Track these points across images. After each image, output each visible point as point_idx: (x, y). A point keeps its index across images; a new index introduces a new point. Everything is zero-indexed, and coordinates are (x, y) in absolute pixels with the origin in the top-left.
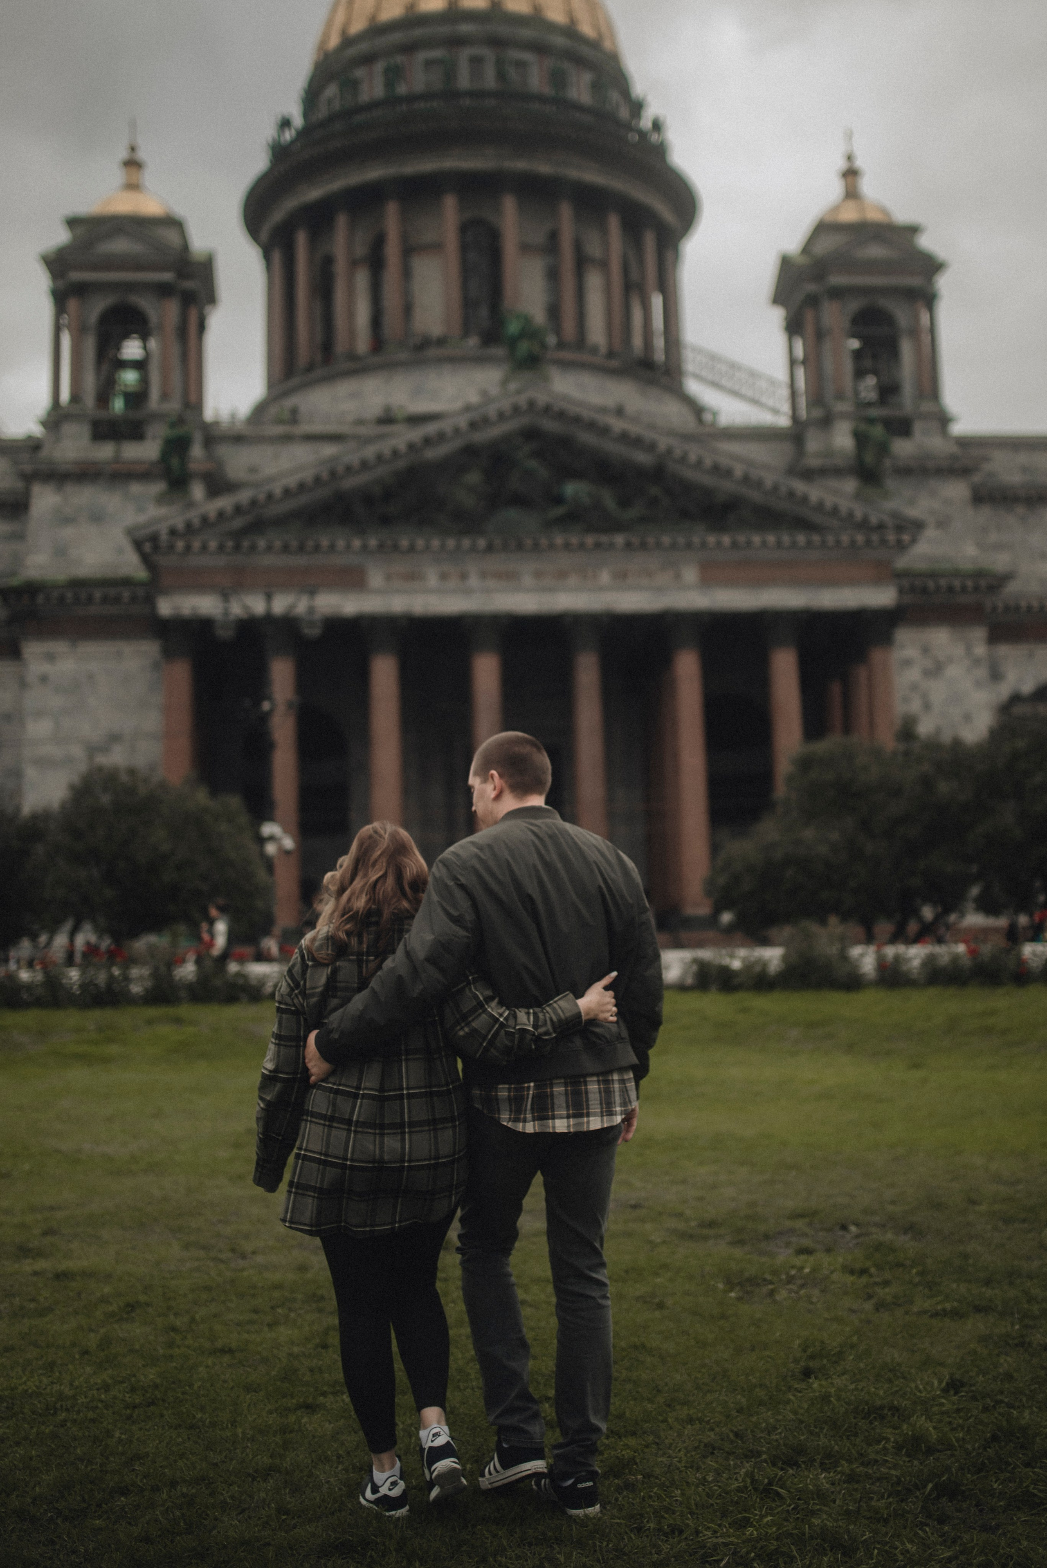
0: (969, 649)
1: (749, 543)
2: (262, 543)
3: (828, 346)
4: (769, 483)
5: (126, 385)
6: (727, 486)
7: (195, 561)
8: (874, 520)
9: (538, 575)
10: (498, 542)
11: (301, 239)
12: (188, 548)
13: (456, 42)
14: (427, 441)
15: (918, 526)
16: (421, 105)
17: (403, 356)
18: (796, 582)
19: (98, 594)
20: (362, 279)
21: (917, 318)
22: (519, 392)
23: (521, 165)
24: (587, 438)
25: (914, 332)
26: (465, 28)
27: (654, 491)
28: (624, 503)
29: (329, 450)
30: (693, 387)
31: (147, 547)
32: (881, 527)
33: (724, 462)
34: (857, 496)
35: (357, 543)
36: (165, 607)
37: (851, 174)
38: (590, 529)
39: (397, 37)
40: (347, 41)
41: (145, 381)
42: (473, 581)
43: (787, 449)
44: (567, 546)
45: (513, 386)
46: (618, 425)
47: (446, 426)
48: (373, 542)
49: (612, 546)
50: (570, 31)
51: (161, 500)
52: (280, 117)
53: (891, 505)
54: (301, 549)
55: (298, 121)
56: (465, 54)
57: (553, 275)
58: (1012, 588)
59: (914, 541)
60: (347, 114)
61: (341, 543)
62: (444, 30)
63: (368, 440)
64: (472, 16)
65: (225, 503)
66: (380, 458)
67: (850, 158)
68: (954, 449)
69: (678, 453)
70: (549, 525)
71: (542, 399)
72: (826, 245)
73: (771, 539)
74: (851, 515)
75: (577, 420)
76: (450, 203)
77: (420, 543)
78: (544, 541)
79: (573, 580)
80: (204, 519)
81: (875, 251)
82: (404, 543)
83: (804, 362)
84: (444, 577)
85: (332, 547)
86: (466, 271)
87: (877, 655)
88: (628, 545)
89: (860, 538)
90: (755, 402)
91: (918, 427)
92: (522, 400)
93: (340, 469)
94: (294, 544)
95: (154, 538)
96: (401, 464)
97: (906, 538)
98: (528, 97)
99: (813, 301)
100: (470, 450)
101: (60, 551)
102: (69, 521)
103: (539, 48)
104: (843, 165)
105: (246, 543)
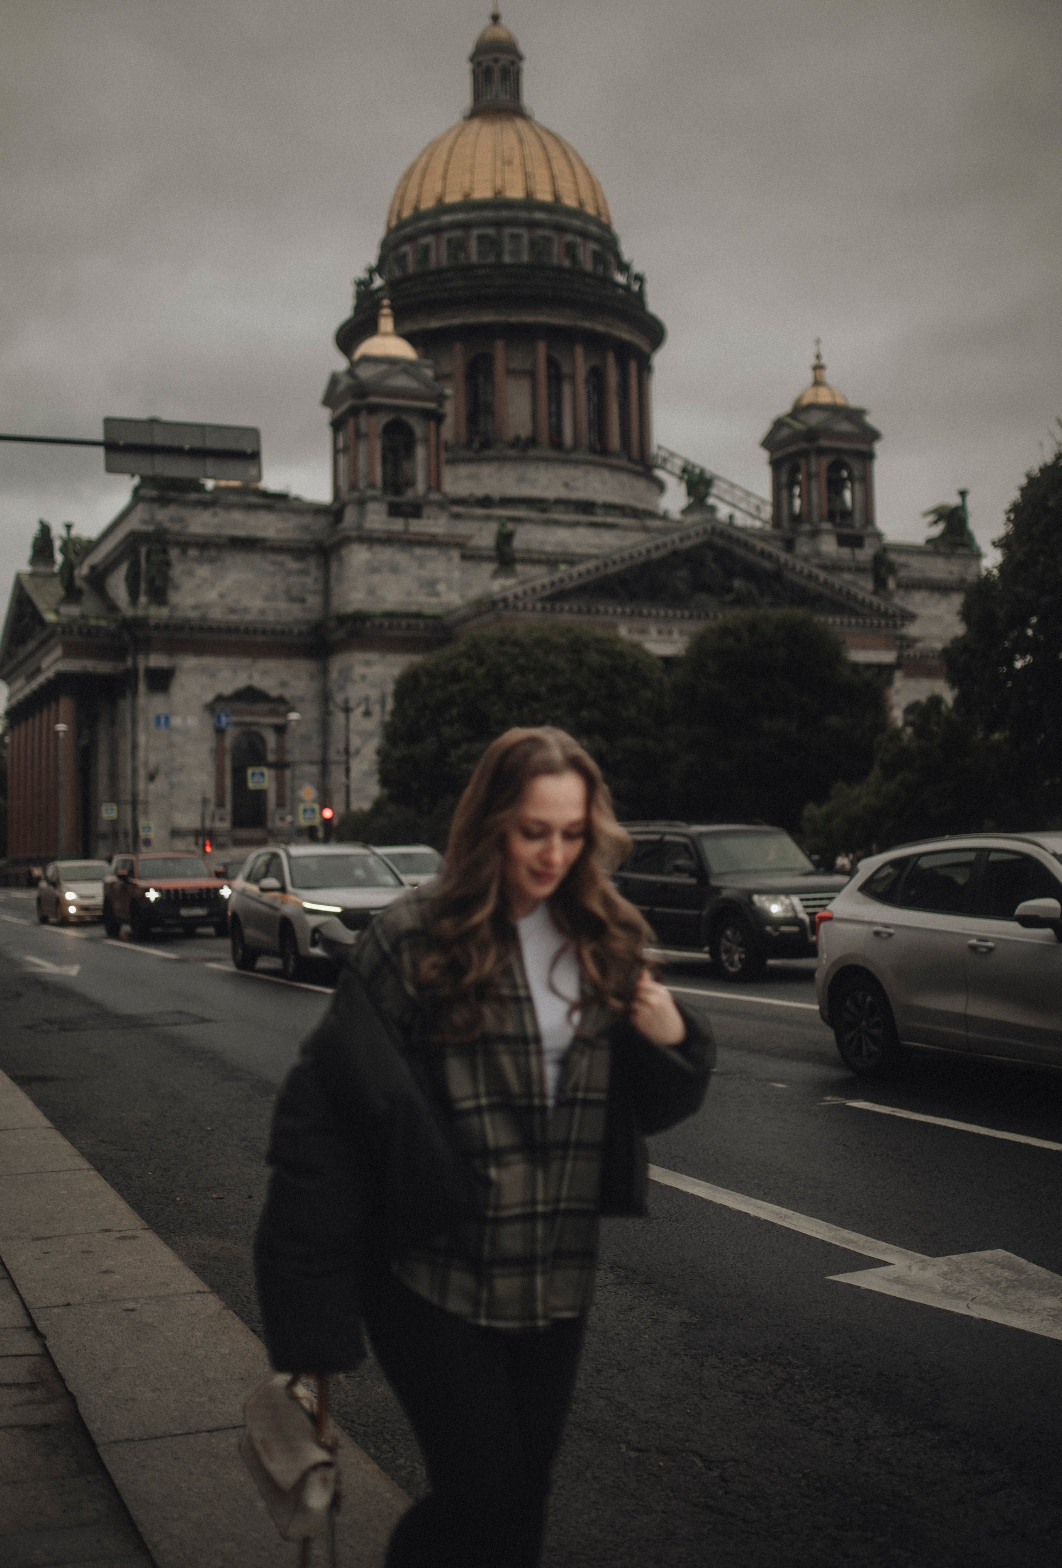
2: (566, 607)
3: (814, 484)
4: (837, 586)
6: (812, 585)
8: (890, 611)
10: (696, 614)
12: (525, 608)
13: (533, 225)
15: (912, 615)
17: (512, 453)
19: (404, 623)
21: (865, 471)
23: (587, 324)
24: (740, 551)
26: (539, 216)
27: (777, 587)
28: (762, 593)
32: (894, 616)
34: (874, 591)
35: (619, 610)
37: (818, 368)
39: (488, 214)
40: (444, 208)
42: (676, 636)
48: (628, 610)
50: (597, 220)
53: (894, 601)
54: (589, 612)
59: (909, 625)
61: (610, 609)
62: (524, 215)
64: (542, 207)
67: (818, 357)
70: (723, 604)
72: (815, 419)
73: (838, 620)
74: (878, 609)
77: (654, 612)
78: (720, 615)
81: (845, 427)
82: (645, 611)
84: (660, 632)
85: (606, 612)
89: (883, 622)
91: (866, 540)
92: (709, 527)
94: (584, 608)
96: (642, 560)
97: (906, 623)
98: (585, 274)
99: (804, 453)
100: (675, 553)
101: (371, 592)
102: (375, 570)
103: (585, 235)
104: (813, 361)
105: (558, 606)
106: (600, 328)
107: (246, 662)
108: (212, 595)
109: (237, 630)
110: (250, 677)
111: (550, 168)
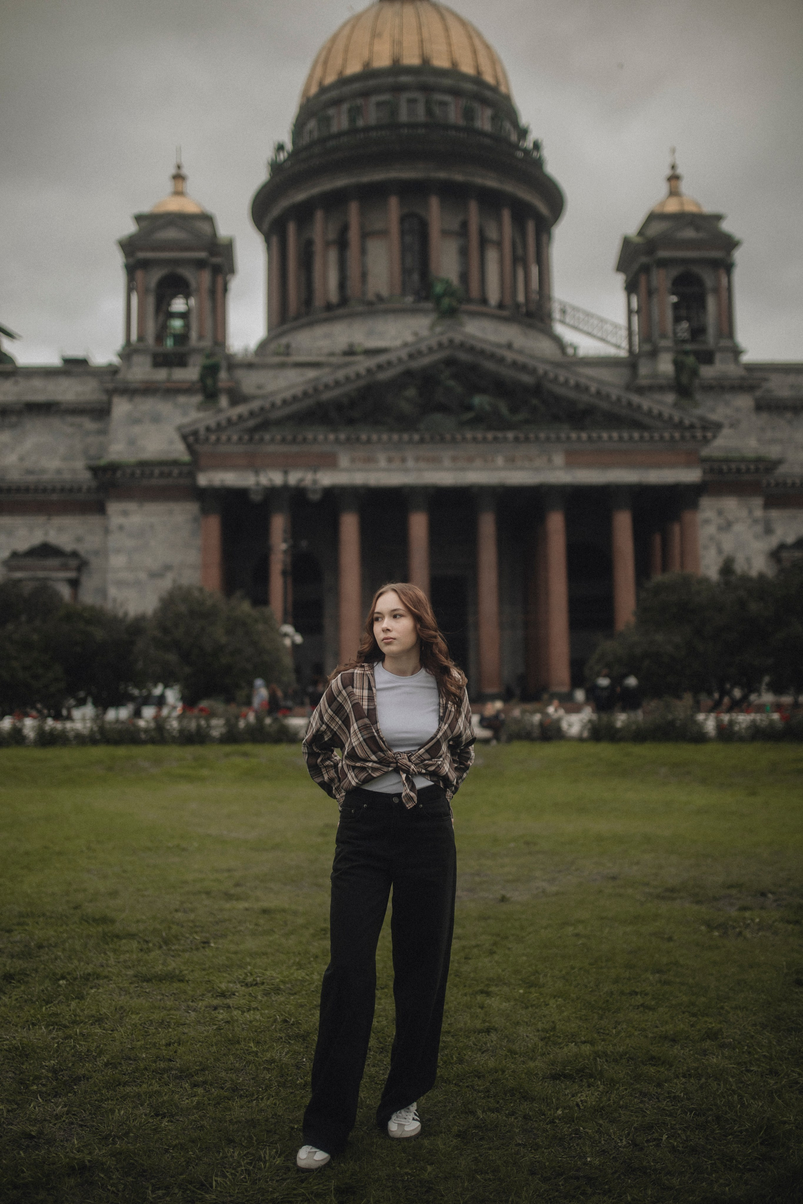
0: (750, 512)
1: (600, 438)
2: (267, 437)
3: (655, 300)
4: (614, 397)
5: (174, 329)
6: (585, 398)
7: (223, 449)
8: (687, 422)
9: (454, 459)
10: (427, 436)
11: (292, 228)
12: (218, 440)
13: (398, 89)
14: (380, 367)
15: (718, 426)
16: (374, 134)
17: (360, 308)
18: (632, 465)
19: (157, 471)
20: (333, 255)
21: (718, 280)
22: (442, 334)
23: (442, 175)
24: (490, 365)
25: (716, 291)
26: (404, 79)
27: (535, 402)
28: (514, 410)
29: (311, 374)
30: (559, 329)
31: (191, 439)
32: (692, 426)
33: (583, 381)
34: (675, 405)
35: (332, 437)
36: (203, 480)
37: (673, 179)
38: (490, 428)
39: (357, 86)
40: (323, 90)
41: (187, 326)
42: (410, 463)
43: (625, 372)
44: (475, 440)
45: (438, 329)
46: (510, 356)
47: (392, 357)
48: (342, 436)
49: (505, 439)
50: (478, 80)
51: (200, 407)
52: (276, 143)
53: (699, 412)
54: (294, 441)
55: (289, 147)
56: (404, 97)
57: (464, 252)
58: (782, 469)
59: (714, 437)
60: (323, 140)
61: (321, 437)
62: (390, 80)
63: (339, 367)
64: (408, 70)
65: (242, 409)
66: (348, 379)
67: (673, 167)
68: (742, 372)
69: (551, 375)
70: (462, 424)
71: (458, 338)
72: (654, 229)
73: (615, 435)
74: (670, 418)
75: (482, 352)
76: (394, 202)
77: (375, 437)
78: (459, 437)
79: (478, 463)
80: (229, 421)
81: (689, 233)
82: (364, 437)
83: (638, 312)
84: (390, 460)
85: (315, 439)
86: (404, 249)
87: (687, 516)
88: (516, 439)
89: (677, 435)
90: (602, 340)
91: (718, 357)
92: (444, 339)
93: (321, 387)
94: (289, 437)
95: (195, 433)
96: (362, 383)
97: (709, 435)
98: (447, 127)
99: (646, 269)
100: (408, 373)
101: (132, 442)
102: (137, 421)
103: (456, 92)
104: (668, 172)
105: (257, 437)
106: (459, 177)
107: (41, 519)
108: (11, 459)
109: (27, 490)
110: (46, 534)
111: (420, 33)
